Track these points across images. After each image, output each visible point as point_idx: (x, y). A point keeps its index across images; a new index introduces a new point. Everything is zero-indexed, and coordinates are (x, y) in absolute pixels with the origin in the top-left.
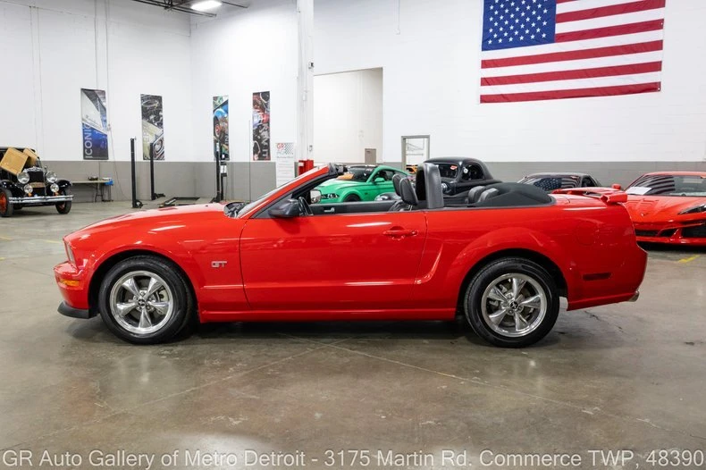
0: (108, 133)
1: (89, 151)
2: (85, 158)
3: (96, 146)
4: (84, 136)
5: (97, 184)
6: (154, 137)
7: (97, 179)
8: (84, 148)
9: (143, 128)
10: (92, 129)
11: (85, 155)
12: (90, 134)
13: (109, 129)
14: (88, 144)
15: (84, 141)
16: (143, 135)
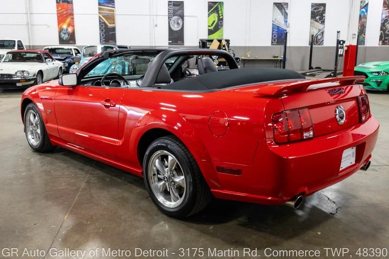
0: (288, 30)
1: (275, 40)
2: (272, 45)
3: (280, 37)
4: (273, 31)
5: (277, 60)
6: (318, 31)
7: (277, 57)
8: (272, 38)
9: (311, 25)
10: (278, 27)
11: (272, 42)
12: (276, 30)
13: (288, 27)
14: (275, 36)
15: (273, 34)
16: (310, 29)
